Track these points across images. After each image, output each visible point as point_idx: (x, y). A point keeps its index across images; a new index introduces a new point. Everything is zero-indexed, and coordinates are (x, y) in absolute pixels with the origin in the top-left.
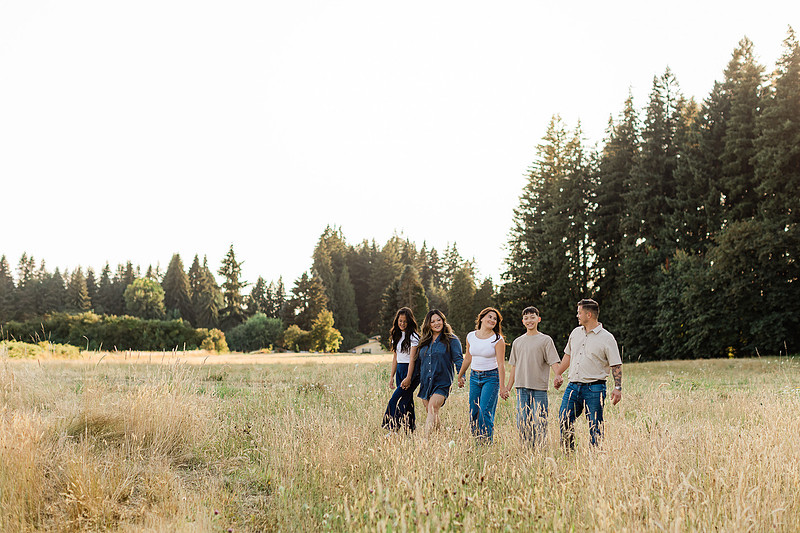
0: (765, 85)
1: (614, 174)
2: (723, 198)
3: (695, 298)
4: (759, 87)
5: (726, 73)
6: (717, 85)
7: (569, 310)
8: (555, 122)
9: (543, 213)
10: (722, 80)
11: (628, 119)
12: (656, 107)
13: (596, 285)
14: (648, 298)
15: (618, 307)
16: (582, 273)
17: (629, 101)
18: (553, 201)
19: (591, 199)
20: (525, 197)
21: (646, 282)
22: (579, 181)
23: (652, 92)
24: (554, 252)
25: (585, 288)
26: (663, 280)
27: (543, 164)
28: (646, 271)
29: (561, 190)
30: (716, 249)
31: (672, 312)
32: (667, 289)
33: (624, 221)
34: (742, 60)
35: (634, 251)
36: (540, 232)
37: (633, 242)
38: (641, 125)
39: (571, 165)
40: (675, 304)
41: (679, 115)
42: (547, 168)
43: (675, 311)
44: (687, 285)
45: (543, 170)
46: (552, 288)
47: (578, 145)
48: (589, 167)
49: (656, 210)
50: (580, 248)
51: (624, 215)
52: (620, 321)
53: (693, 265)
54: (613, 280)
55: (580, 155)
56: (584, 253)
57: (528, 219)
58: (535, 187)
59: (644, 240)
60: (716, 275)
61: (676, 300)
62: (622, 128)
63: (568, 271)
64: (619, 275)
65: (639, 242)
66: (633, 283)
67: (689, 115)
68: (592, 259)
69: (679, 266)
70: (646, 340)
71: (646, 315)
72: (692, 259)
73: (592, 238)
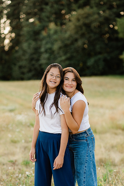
3: (60, 48)
14: (37, 48)
15: (22, 53)
21: (35, 40)
26: (43, 39)
28: (36, 34)
31: (48, 55)
32: (47, 43)
37: (27, 20)
43: (50, 54)
52: (22, 60)
53: (59, 31)
60: (71, 36)
61: (50, 49)
65: (31, 20)
66: (29, 40)
68: (8, 29)
69: (52, 32)
70: (36, 69)
71: (35, 56)
72: (59, 28)
73: (8, 18)
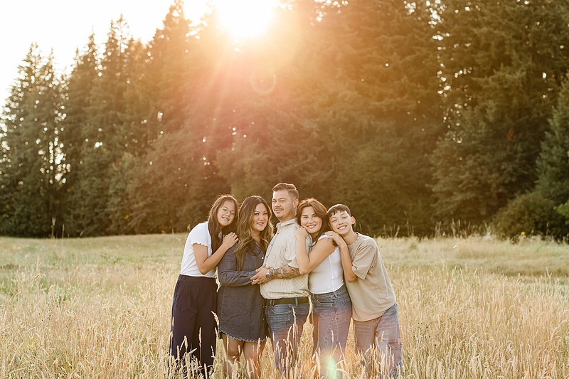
0: (192, 33)
1: (79, 92)
2: (160, 115)
3: (137, 189)
4: (187, 35)
5: (165, 23)
6: (158, 31)
7: (40, 196)
8: (33, 48)
9: (22, 119)
10: (162, 27)
11: (91, 50)
12: (112, 44)
13: (62, 178)
14: (102, 189)
15: (79, 195)
16: (52, 168)
17: (92, 37)
18: (29, 110)
19: (60, 111)
20: (7, 106)
21: (101, 176)
22: (51, 96)
23: (110, 31)
24: (29, 151)
25: (54, 179)
26: (113, 175)
27: (22, 81)
28: (101, 168)
29: (37, 102)
30: (154, 153)
31: (120, 199)
32: (117, 182)
33: (85, 130)
34: (175, 14)
35: (92, 152)
36: (19, 134)
37: (91, 145)
38: (100, 55)
39: (45, 83)
40: (122, 193)
41: (129, 51)
42: (26, 84)
43: (122, 198)
44: (131, 179)
45: (22, 85)
46: (27, 179)
47: (51, 67)
48: (59, 85)
49: (110, 122)
50: (51, 148)
51: (86, 124)
52: (80, 206)
53: (136, 164)
54: (76, 175)
55: (53, 76)
56: (54, 153)
57: (9, 123)
58: (15, 98)
59: (101, 144)
60: (153, 172)
61: (123, 190)
62: (85, 58)
63: (40, 166)
64: (81, 170)
65: (97, 145)
66: (91, 176)
67: (136, 50)
68: (60, 157)
69: (126, 165)
70: (100, 220)
71: (100, 201)
72: (136, 160)
73: (61, 141)
